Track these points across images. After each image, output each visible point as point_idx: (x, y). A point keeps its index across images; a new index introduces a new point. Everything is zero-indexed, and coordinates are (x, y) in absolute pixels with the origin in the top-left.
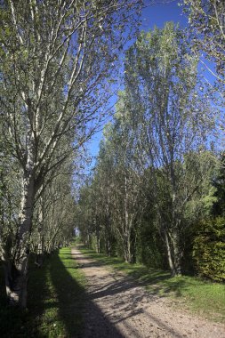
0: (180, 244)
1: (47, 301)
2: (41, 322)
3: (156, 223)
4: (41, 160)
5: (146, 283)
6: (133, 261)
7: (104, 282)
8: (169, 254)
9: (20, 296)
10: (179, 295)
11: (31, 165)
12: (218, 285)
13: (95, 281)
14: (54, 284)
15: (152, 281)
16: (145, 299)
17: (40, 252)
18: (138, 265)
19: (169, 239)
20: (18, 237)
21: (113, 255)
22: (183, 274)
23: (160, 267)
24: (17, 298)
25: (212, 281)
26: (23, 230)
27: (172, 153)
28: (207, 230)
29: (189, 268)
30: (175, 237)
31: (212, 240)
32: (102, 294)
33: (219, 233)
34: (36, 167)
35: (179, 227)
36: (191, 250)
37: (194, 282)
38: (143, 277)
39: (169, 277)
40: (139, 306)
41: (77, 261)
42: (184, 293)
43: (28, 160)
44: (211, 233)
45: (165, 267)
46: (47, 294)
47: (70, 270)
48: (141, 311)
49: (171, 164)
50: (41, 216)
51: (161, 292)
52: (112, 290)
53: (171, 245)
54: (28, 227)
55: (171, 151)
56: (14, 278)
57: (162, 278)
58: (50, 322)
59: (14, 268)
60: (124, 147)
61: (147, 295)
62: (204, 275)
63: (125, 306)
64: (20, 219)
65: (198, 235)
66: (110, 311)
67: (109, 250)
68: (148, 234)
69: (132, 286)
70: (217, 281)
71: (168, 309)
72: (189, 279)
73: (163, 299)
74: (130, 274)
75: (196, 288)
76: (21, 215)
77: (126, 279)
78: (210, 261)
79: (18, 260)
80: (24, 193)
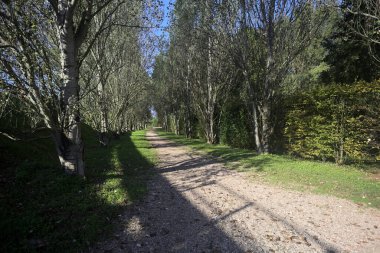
0: (268, 120)
1: (110, 174)
3: (243, 95)
5: (225, 161)
8: (256, 130)
9: (76, 165)
10: (260, 170)
11: (65, 5)
12: (308, 162)
13: (168, 158)
15: (233, 159)
16: (221, 173)
17: (104, 130)
18: (222, 146)
19: (258, 114)
21: (194, 137)
22: (270, 152)
23: (246, 146)
24: (72, 167)
25: (302, 158)
26: (68, 94)
28: (305, 102)
29: (279, 145)
30: (265, 110)
31: (307, 115)
32: (173, 169)
33: (320, 104)
36: (283, 126)
37: (283, 160)
38: (224, 155)
39: (253, 155)
40: (213, 178)
41: (151, 142)
42: (266, 168)
44: (311, 104)
45: (252, 146)
46: (111, 167)
47: (140, 150)
48: (214, 182)
50: (100, 87)
51: (241, 168)
52: (184, 166)
53: (260, 121)
57: (245, 157)
58: (110, 190)
59: (64, 137)
61: (224, 170)
62: (295, 153)
63: (197, 179)
64: (62, 80)
65: (293, 109)
66: (179, 183)
68: (235, 110)
69: (209, 163)
71: (244, 181)
72: (276, 157)
73: (241, 174)
74: (209, 153)
75: (282, 165)
76: (62, 76)
77: (204, 157)
78: (304, 137)
79: (67, 128)
80: (62, 46)
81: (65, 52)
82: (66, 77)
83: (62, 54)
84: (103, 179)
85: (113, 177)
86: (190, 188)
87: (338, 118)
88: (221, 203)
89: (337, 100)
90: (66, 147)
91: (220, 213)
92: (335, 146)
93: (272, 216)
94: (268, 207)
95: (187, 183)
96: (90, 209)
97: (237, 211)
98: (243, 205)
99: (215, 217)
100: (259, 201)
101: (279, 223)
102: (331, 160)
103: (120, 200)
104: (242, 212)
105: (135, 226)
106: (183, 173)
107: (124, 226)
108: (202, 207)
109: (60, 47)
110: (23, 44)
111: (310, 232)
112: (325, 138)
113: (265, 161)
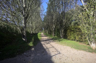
5: (54, 40)
8: (61, 34)
10: (59, 42)
13: (43, 39)
15: (56, 39)
16: (52, 42)
17: (31, 33)
21: (51, 35)
22: (64, 38)
24: (25, 40)
25: (70, 40)
28: (70, 29)
30: (63, 30)
31: (71, 31)
34: (25, 14)
36: (66, 33)
37: (65, 40)
41: (42, 35)
42: (61, 41)
43: (23, 13)
48: (49, 44)
51: (56, 41)
53: (62, 32)
54: (25, 27)
62: (68, 39)
71: (55, 43)
76: (23, 25)
77: (51, 39)
78: (70, 36)
79: (24, 33)
81: (24, 21)
84: (30, 42)
85: (32, 42)
86: (44, 44)
89: (76, 29)
90: (24, 36)
91: (47, 48)
95: (45, 43)
97: (50, 48)
98: (52, 47)
100: (55, 47)
102: (75, 40)
103: (32, 45)
105: (33, 49)
106: (45, 42)
107: (31, 49)
108: (45, 47)
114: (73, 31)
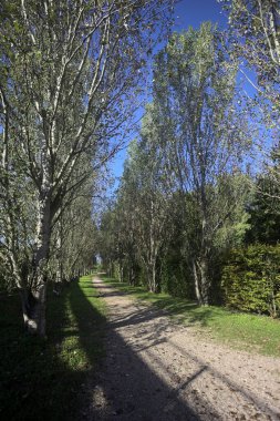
0: (208, 274)
1: (66, 330)
2: (61, 349)
3: (183, 251)
4: (58, 180)
5: (170, 313)
6: (158, 291)
7: (126, 312)
8: (196, 283)
9: (38, 324)
10: (204, 325)
11: (47, 185)
12: (246, 316)
13: (117, 310)
14: (74, 312)
15: (178, 311)
16: (169, 329)
17: (58, 280)
18: (163, 295)
19: (197, 268)
20: (35, 264)
21: (137, 285)
22: (210, 304)
23: (186, 297)
24: (35, 326)
25: (240, 311)
26: (40, 257)
27: (204, 176)
28: (237, 259)
29: (217, 298)
30: (203, 266)
31: (242, 269)
32: (125, 324)
33: (250, 262)
34: (53, 188)
35: (208, 256)
36: (220, 279)
37: (221, 312)
38: (168, 307)
39: (195, 307)
40: (163, 335)
41: (99, 290)
42: (210, 323)
43: (44, 180)
44: (242, 262)
45: (192, 297)
46: (66, 322)
47: (91, 299)
48: (164, 340)
49: (202, 187)
50: (59, 242)
51: (186, 321)
52: (134, 320)
53: (199, 275)
54: (45, 253)
55: (203, 172)
56: (31, 306)
57: (188, 308)
58: (70, 350)
59: (31, 296)
60: (150, 168)
61: (171, 324)
62: (232, 305)
63: (148, 335)
64: (36, 244)
65: (227, 264)
66: (133, 340)
67: (133, 278)
68: (175, 263)
69: (157, 316)
70: (245, 311)
71: (193, 338)
72: (216, 309)
73: (188, 329)
74: (154, 304)
75: (223, 318)
76: (37, 241)
77: (150, 308)
78: (239, 291)
79: (35, 287)
80: (40, 217)
81: (42, 221)
82: (40, 241)
83: (39, 223)
85: (70, 333)
86: (144, 348)
87: (267, 274)
88: (177, 367)
89: (264, 259)
91: (179, 380)
92: (268, 300)
93: (229, 384)
94: (223, 373)
95: (141, 341)
96: (53, 377)
97: (194, 377)
98: (199, 369)
99: (175, 386)
100: (212, 365)
101: (238, 394)
102: (267, 313)
103: (81, 364)
104: (199, 379)
105: (100, 399)
106: (134, 329)
107: (89, 400)
108: (161, 372)
109: (39, 217)
110: (11, 216)
111: (271, 407)
112: (259, 293)
113: (207, 313)
114: (253, 268)
